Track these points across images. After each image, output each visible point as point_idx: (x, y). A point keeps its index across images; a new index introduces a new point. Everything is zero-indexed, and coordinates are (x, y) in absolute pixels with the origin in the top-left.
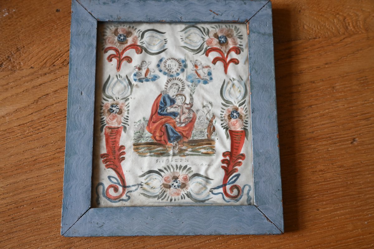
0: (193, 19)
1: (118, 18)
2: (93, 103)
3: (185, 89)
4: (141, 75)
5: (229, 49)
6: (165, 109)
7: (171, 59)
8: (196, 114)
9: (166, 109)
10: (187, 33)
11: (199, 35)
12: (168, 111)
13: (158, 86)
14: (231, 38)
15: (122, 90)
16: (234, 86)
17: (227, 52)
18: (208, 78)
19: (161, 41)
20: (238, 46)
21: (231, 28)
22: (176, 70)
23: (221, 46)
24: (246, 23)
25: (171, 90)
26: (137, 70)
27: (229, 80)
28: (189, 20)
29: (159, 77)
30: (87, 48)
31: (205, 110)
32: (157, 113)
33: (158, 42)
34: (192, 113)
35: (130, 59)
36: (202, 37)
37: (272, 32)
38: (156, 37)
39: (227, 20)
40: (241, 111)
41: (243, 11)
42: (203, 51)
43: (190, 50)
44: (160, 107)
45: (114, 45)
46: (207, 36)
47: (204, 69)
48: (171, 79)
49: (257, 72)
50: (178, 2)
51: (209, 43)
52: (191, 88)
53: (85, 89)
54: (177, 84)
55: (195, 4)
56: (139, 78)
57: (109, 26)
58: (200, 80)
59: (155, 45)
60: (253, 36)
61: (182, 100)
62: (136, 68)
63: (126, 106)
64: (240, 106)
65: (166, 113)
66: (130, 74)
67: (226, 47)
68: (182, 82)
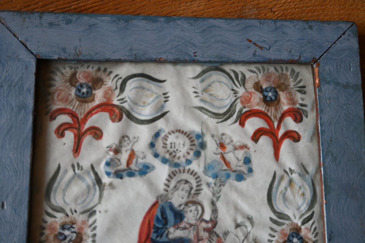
0: (217, 56)
1: (76, 53)
2: (25, 224)
3: (201, 192)
4: (119, 163)
5: (282, 112)
6: (164, 231)
7: (175, 131)
8: (223, 240)
9: (166, 232)
10: (204, 82)
11: (227, 85)
12: (171, 236)
13: (151, 185)
14: (285, 92)
15: (83, 195)
16: (293, 183)
17: (278, 119)
18: (244, 169)
19: (157, 97)
20: (298, 106)
21: (285, 72)
22: (186, 154)
23: (268, 107)
24: (313, 63)
25: (176, 193)
26: (111, 153)
27: (283, 173)
28: (210, 59)
29: (154, 168)
30: (16, 112)
31: (240, 233)
32: (149, 240)
33: (151, 99)
34: (215, 238)
35: (98, 132)
36: (233, 90)
37: (360, 82)
38: (148, 90)
39: (279, 58)
40: (306, 234)
41: (308, 41)
42: (235, 116)
43: (211, 114)
44: (154, 228)
45: (69, 104)
46: (242, 87)
47: (236, 152)
48: (176, 171)
49: (335, 159)
50: (189, 23)
51: (246, 100)
52: (213, 188)
53: (9, 198)
54: (187, 182)
55: (220, 27)
56: (116, 169)
57: (61, 68)
58: (230, 172)
59: (146, 104)
60: (327, 89)
61: (196, 212)
62: (110, 150)
63: (91, 226)
64: (303, 223)
65: (166, 240)
66: (99, 162)
67: (276, 109)
68: (196, 176)
